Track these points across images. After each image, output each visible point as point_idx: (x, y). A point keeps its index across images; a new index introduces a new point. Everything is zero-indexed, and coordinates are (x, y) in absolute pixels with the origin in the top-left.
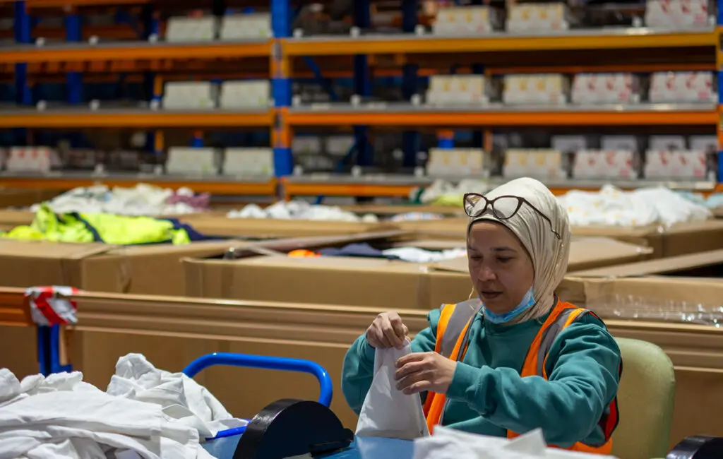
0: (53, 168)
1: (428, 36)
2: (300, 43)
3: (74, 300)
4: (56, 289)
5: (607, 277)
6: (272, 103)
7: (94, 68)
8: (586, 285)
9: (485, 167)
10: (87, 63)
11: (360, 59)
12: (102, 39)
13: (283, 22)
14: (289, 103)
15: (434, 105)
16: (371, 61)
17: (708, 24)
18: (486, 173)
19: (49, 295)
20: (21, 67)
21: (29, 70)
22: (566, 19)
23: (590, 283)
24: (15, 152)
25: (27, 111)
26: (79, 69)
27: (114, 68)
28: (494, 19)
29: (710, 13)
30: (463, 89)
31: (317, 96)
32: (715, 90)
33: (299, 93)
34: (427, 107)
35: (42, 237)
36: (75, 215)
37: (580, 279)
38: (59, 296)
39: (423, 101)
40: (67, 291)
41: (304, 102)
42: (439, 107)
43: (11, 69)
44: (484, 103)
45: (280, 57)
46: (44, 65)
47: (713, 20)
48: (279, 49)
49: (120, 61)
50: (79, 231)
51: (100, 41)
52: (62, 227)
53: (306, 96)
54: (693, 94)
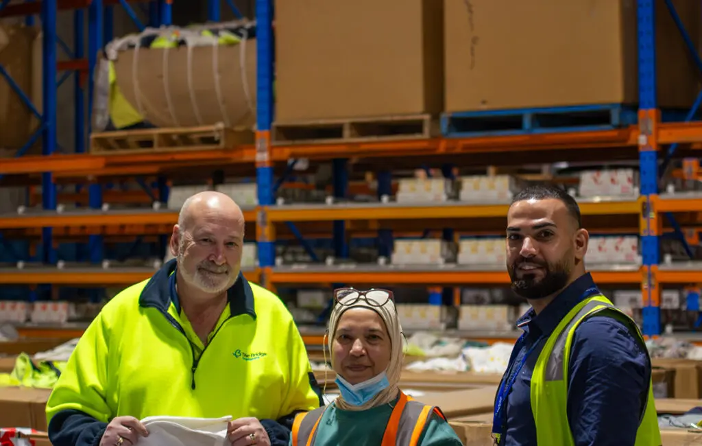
0: (70, 320)
1: (392, 204)
2: (284, 210)
3: (31, 439)
4: (18, 430)
5: (484, 422)
6: (257, 263)
7: (110, 232)
8: (467, 429)
9: (441, 321)
10: (104, 227)
11: (338, 224)
12: (113, 206)
13: (267, 192)
14: (273, 264)
15: (398, 265)
16: (348, 226)
17: (633, 195)
18: (443, 326)
19: (12, 434)
20: (47, 230)
21: (53, 232)
22: (511, 189)
23: (471, 428)
24: (38, 305)
25: (49, 270)
26: (98, 232)
27: (127, 231)
28: (449, 189)
29: (634, 185)
30: (424, 251)
31: (300, 258)
32: (639, 253)
33: (283, 254)
34: (391, 267)
35: (19, 383)
36: (49, 364)
37: (461, 424)
38: (20, 435)
39: (388, 262)
40: (27, 431)
41: (285, 263)
42: (402, 267)
43: (39, 232)
44: (441, 264)
45: (264, 223)
46: (67, 228)
47: (637, 190)
48: (264, 216)
49: (132, 226)
50: (51, 378)
51: (111, 208)
52: (37, 375)
53: (289, 258)
54: (621, 257)
